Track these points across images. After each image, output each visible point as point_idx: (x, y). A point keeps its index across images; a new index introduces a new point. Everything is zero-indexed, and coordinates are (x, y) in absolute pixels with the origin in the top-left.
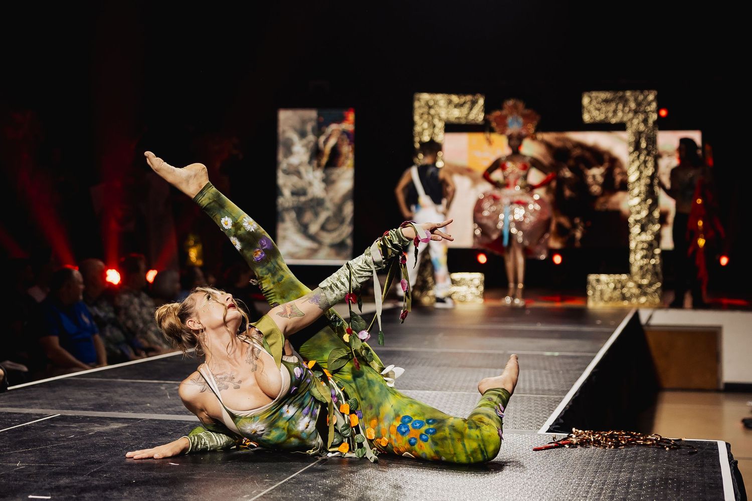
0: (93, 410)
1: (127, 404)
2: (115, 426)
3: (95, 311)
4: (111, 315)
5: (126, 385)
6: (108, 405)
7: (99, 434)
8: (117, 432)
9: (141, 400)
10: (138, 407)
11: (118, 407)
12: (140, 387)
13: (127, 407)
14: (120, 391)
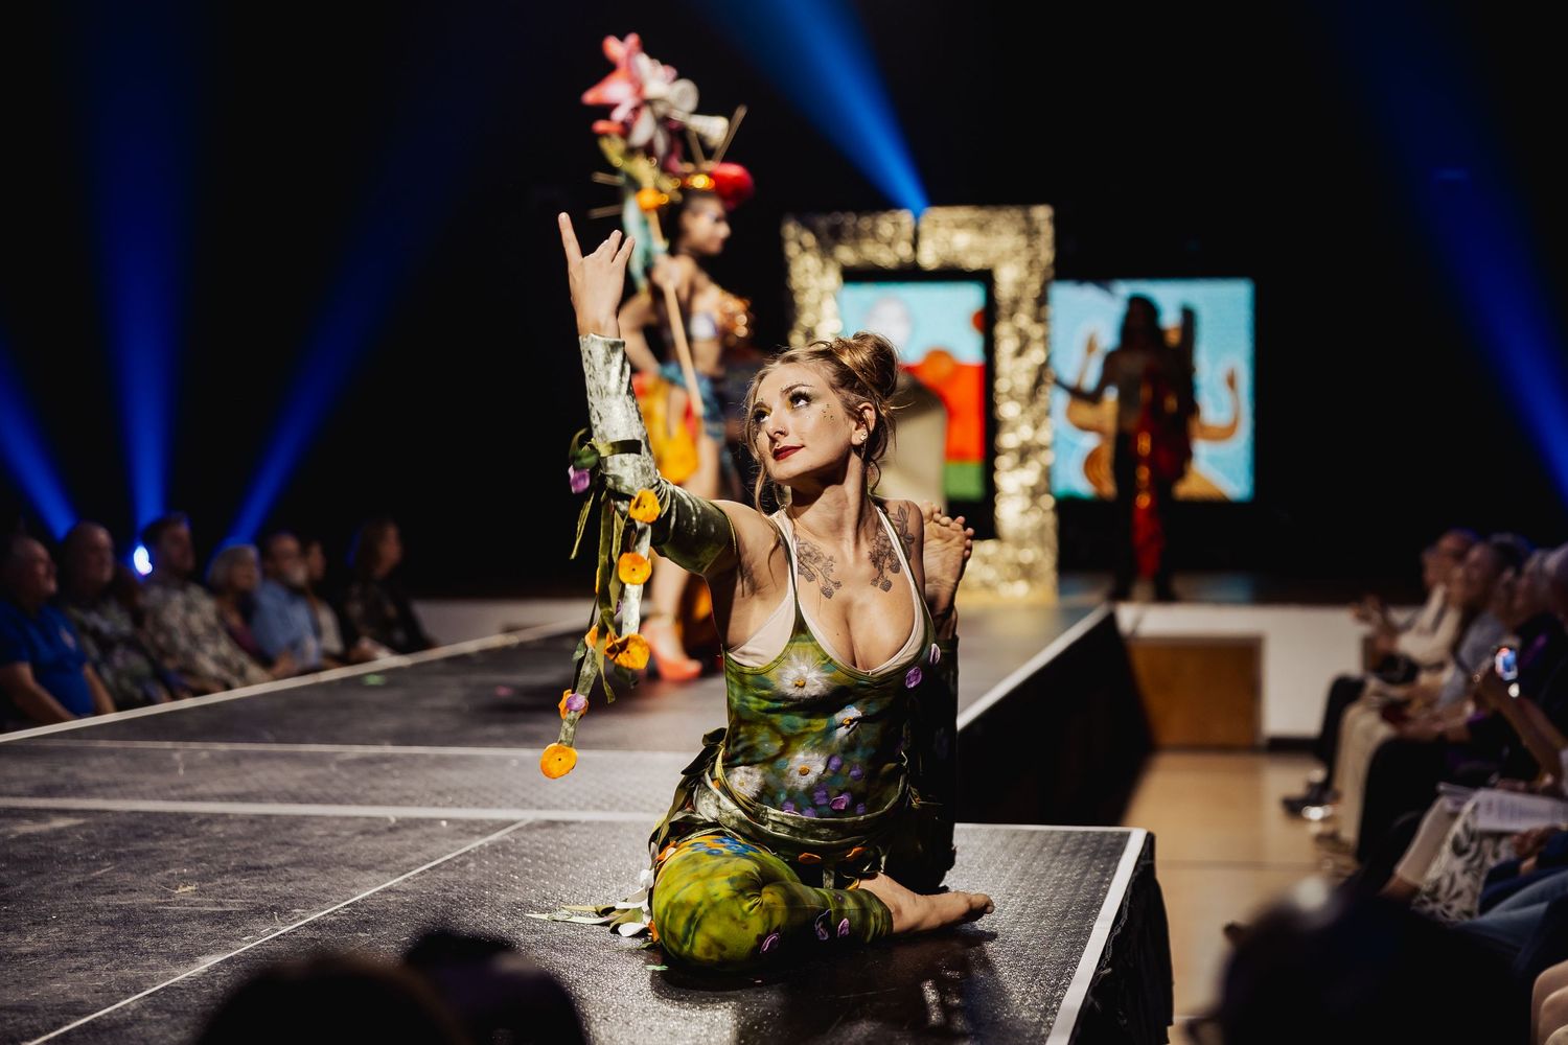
0: (31, 796)
1: (99, 785)
2: (60, 823)
3: (94, 619)
4: (126, 627)
5: (111, 752)
6: (63, 787)
7: (26, 838)
8: (59, 834)
9: (127, 777)
10: (116, 791)
11: (81, 790)
12: (134, 756)
13: (97, 791)
14: (95, 762)
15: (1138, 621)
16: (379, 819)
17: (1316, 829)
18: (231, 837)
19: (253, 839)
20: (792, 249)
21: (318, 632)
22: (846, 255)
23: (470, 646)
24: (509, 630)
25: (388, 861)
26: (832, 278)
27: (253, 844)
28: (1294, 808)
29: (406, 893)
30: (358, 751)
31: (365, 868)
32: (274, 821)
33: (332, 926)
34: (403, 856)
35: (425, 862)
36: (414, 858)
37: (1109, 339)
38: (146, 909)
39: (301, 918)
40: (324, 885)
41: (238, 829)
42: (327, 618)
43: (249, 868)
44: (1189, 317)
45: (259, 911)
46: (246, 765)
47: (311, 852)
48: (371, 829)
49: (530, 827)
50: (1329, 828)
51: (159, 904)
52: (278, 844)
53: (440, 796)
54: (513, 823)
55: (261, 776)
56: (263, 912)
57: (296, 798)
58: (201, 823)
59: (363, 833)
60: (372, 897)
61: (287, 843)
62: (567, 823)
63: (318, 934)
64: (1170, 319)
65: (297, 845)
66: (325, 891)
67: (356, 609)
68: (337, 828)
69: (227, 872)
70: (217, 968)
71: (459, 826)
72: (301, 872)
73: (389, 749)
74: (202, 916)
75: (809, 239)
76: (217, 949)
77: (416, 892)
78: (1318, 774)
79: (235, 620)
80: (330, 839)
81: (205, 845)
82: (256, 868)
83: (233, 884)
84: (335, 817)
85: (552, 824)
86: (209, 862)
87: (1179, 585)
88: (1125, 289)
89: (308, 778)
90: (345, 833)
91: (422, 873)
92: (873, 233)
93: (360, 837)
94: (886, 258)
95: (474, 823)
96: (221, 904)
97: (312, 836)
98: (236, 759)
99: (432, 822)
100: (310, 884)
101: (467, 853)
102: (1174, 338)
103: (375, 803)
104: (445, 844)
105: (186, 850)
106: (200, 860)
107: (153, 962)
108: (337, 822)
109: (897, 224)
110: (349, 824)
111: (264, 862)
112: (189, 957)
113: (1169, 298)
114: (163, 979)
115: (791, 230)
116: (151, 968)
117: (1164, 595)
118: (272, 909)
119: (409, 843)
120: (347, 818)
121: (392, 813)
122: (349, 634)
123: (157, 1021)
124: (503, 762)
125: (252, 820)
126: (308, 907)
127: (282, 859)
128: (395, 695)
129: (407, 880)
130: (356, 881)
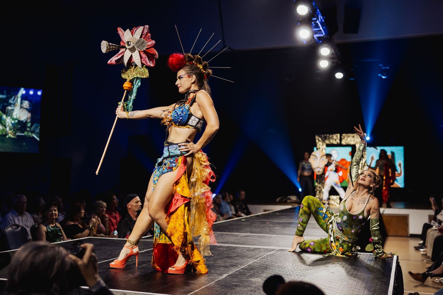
15: (384, 211)
16: (250, 248)
17: (422, 253)
18: (224, 251)
19: (228, 251)
20: (317, 141)
21: (231, 210)
22: (327, 142)
23: (260, 214)
24: (265, 211)
25: (253, 256)
26: (325, 146)
27: (228, 252)
28: (417, 249)
29: (258, 263)
30: (243, 234)
31: (250, 258)
32: (231, 248)
33: (246, 269)
34: (256, 256)
35: (260, 257)
36: (258, 256)
37: (377, 157)
38: (211, 264)
39: (240, 267)
40: (243, 261)
41: (225, 249)
42: (233, 208)
43: (228, 257)
44: (393, 153)
45: (232, 266)
46: (224, 236)
47: (239, 254)
48: (249, 250)
49: (278, 250)
50: (424, 253)
51: (214, 264)
52: (233, 252)
53: (260, 244)
54: (275, 250)
55: (227, 239)
56: (233, 266)
57: (234, 243)
58: (218, 248)
59: (248, 251)
60: (252, 263)
61: (234, 252)
62: (285, 250)
63: (243, 271)
64: (389, 153)
65: (236, 253)
66: (243, 262)
67: (238, 206)
68: (243, 249)
69: (225, 258)
70: (227, 277)
71: (265, 250)
72: (238, 258)
73: (249, 234)
74: (222, 266)
75: (320, 139)
76: (226, 273)
77: (260, 263)
78: (421, 242)
79: (217, 208)
80: (242, 252)
81: (220, 252)
82: (230, 257)
83: (226, 260)
84: (242, 247)
85: (282, 250)
86: (221, 255)
87: (391, 204)
88: (379, 148)
89: (235, 239)
90: (245, 251)
91: (260, 259)
92: (332, 138)
93: (247, 252)
94: (335, 142)
95: (267, 249)
96: (225, 264)
97: (238, 251)
98: (222, 235)
99: (260, 249)
100: (240, 261)
101: (267, 255)
102: (390, 157)
103: (249, 245)
104: (263, 253)
105: (216, 253)
106: (219, 255)
107: (215, 275)
108: (242, 248)
109: (337, 136)
110: (245, 249)
111: (231, 256)
112: (221, 274)
113: (389, 150)
114: (218, 279)
115: (317, 137)
116: (215, 276)
117: (389, 206)
118: (234, 265)
119: (256, 253)
120: (244, 247)
121: (252, 247)
122: (237, 211)
123: (218, 287)
124: (271, 237)
125: (227, 247)
126: (241, 265)
127: (234, 255)
128: (248, 223)
129: (258, 260)
130: (248, 260)
